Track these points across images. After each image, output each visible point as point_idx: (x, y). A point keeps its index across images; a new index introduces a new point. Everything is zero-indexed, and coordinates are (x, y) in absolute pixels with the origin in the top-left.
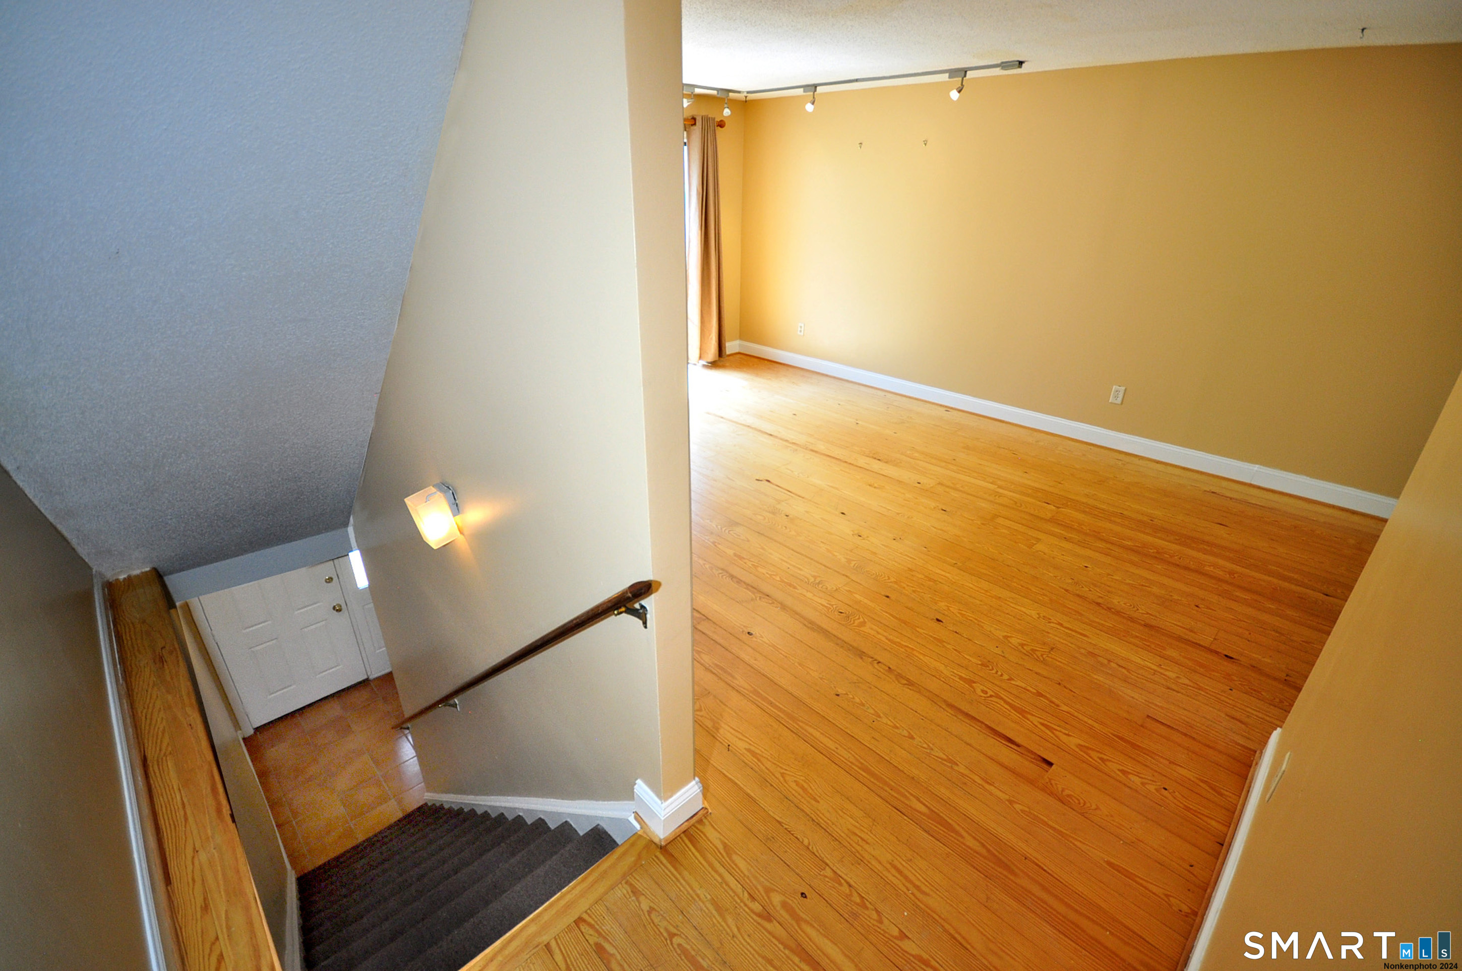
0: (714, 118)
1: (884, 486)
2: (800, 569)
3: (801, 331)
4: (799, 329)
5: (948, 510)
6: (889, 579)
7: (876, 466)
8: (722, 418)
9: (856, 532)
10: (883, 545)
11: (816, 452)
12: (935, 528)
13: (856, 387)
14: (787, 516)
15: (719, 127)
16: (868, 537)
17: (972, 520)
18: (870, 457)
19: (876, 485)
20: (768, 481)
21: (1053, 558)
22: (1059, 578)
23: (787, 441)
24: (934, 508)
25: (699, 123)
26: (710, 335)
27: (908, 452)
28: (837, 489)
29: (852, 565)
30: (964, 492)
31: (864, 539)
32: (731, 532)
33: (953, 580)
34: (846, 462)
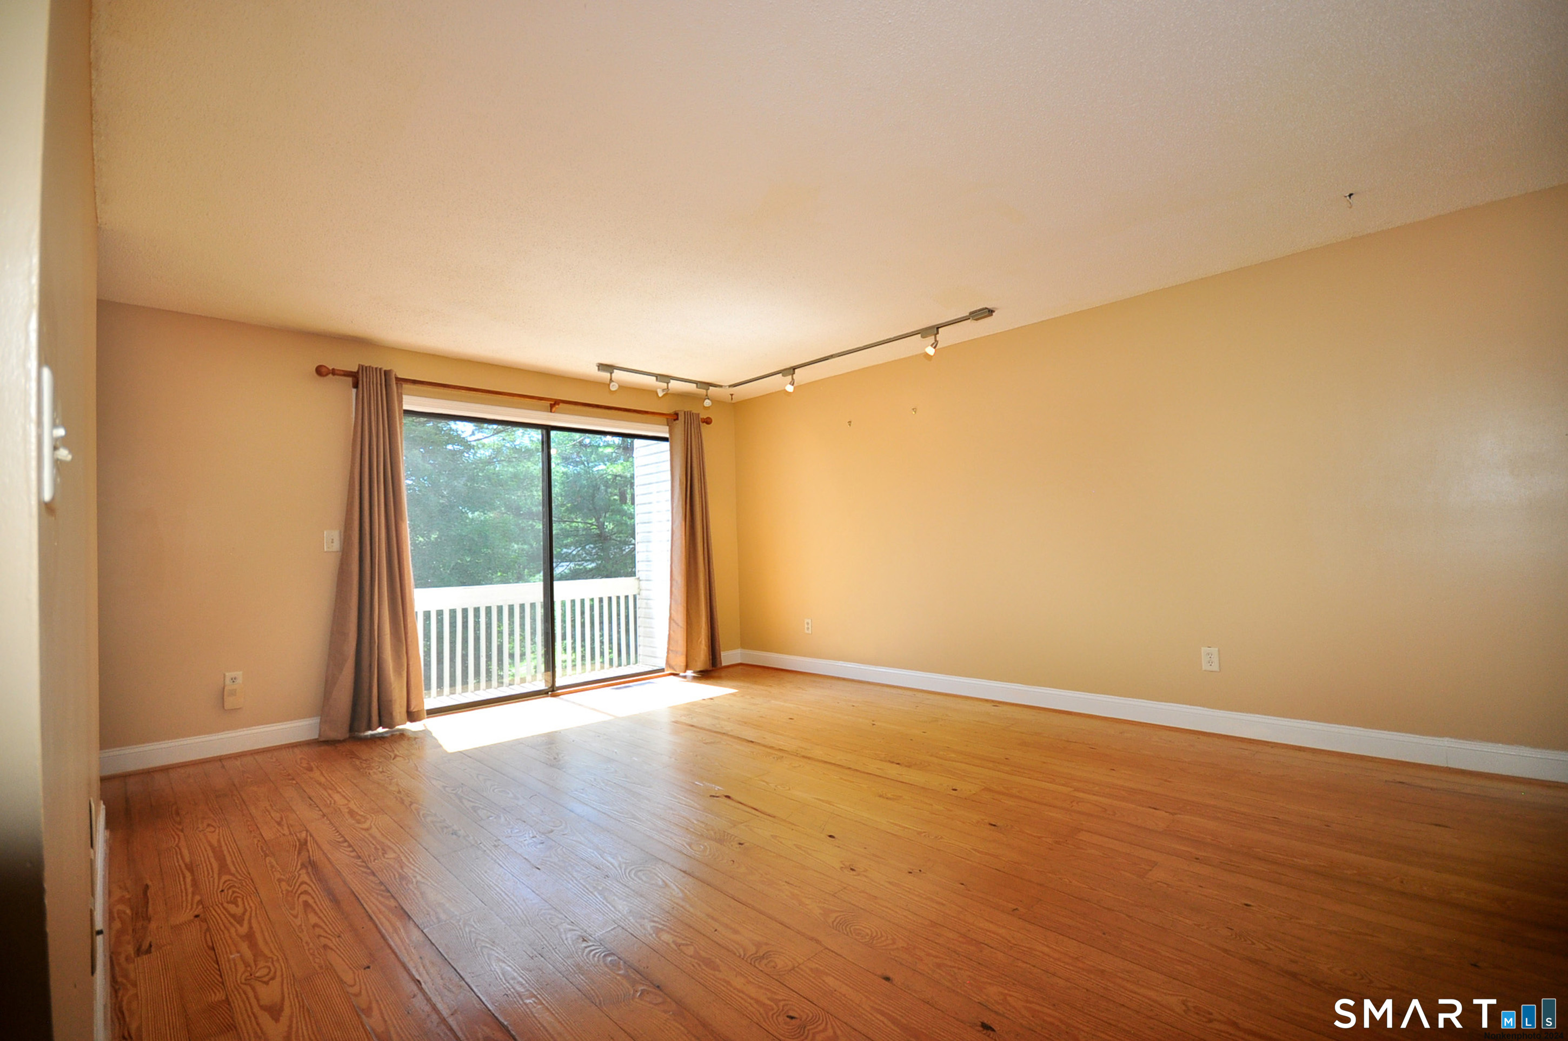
0: (698, 414)
1: (900, 797)
2: (736, 932)
3: (808, 628)
4: (806, 626)
5: (998, 824)
6: (894, 943)
7: (893, 771)
8: (692, 726)
9: (847, 864)
10: (890, 883)
11: (809, 758)
12: (979, 852)
13: (878, 688)
14: (740, 844)
15: (705, 424)
16: (866, 871)
17: (1039, 838)
18: (886, 761)
19: (889, 795)
20: (728, 797)
21: (1186, 892)
22: (1204, 927)
23: (771, 748)
24: (978, 822)
25: (681, 417)
26: (699, 639)
27: (941, 753)
28: (829, 803)
29: (830, 921)
30: (1025, 799)
31: (859, 875)
32: (640, 874)
33: (1013, 941)
34: (850, 768)
